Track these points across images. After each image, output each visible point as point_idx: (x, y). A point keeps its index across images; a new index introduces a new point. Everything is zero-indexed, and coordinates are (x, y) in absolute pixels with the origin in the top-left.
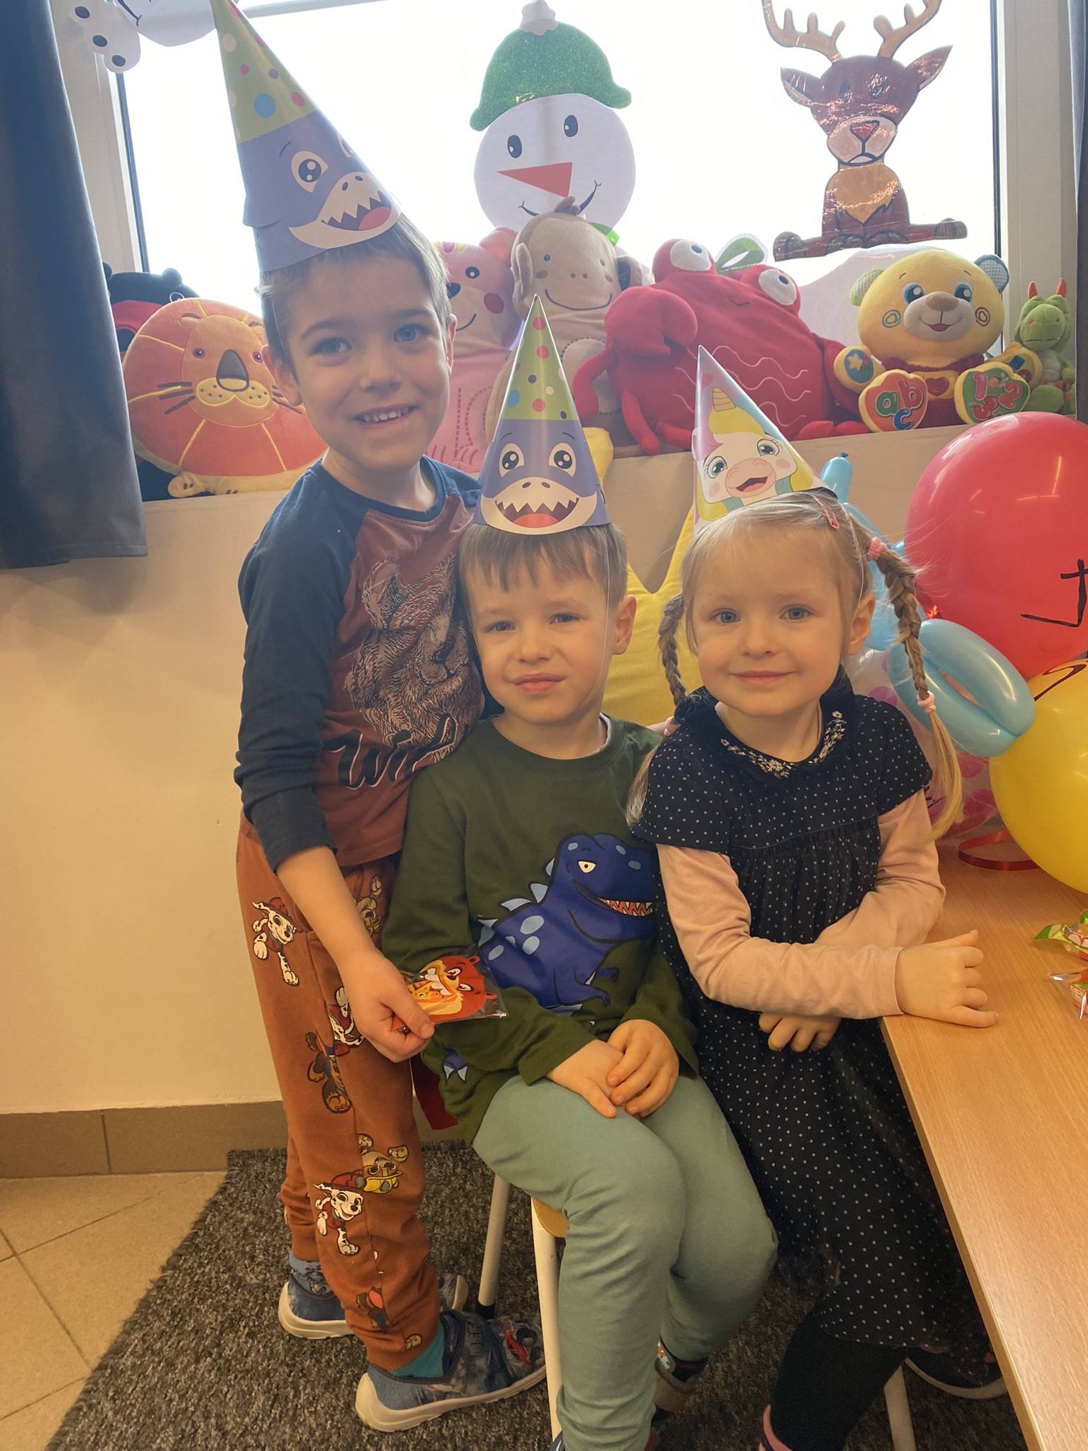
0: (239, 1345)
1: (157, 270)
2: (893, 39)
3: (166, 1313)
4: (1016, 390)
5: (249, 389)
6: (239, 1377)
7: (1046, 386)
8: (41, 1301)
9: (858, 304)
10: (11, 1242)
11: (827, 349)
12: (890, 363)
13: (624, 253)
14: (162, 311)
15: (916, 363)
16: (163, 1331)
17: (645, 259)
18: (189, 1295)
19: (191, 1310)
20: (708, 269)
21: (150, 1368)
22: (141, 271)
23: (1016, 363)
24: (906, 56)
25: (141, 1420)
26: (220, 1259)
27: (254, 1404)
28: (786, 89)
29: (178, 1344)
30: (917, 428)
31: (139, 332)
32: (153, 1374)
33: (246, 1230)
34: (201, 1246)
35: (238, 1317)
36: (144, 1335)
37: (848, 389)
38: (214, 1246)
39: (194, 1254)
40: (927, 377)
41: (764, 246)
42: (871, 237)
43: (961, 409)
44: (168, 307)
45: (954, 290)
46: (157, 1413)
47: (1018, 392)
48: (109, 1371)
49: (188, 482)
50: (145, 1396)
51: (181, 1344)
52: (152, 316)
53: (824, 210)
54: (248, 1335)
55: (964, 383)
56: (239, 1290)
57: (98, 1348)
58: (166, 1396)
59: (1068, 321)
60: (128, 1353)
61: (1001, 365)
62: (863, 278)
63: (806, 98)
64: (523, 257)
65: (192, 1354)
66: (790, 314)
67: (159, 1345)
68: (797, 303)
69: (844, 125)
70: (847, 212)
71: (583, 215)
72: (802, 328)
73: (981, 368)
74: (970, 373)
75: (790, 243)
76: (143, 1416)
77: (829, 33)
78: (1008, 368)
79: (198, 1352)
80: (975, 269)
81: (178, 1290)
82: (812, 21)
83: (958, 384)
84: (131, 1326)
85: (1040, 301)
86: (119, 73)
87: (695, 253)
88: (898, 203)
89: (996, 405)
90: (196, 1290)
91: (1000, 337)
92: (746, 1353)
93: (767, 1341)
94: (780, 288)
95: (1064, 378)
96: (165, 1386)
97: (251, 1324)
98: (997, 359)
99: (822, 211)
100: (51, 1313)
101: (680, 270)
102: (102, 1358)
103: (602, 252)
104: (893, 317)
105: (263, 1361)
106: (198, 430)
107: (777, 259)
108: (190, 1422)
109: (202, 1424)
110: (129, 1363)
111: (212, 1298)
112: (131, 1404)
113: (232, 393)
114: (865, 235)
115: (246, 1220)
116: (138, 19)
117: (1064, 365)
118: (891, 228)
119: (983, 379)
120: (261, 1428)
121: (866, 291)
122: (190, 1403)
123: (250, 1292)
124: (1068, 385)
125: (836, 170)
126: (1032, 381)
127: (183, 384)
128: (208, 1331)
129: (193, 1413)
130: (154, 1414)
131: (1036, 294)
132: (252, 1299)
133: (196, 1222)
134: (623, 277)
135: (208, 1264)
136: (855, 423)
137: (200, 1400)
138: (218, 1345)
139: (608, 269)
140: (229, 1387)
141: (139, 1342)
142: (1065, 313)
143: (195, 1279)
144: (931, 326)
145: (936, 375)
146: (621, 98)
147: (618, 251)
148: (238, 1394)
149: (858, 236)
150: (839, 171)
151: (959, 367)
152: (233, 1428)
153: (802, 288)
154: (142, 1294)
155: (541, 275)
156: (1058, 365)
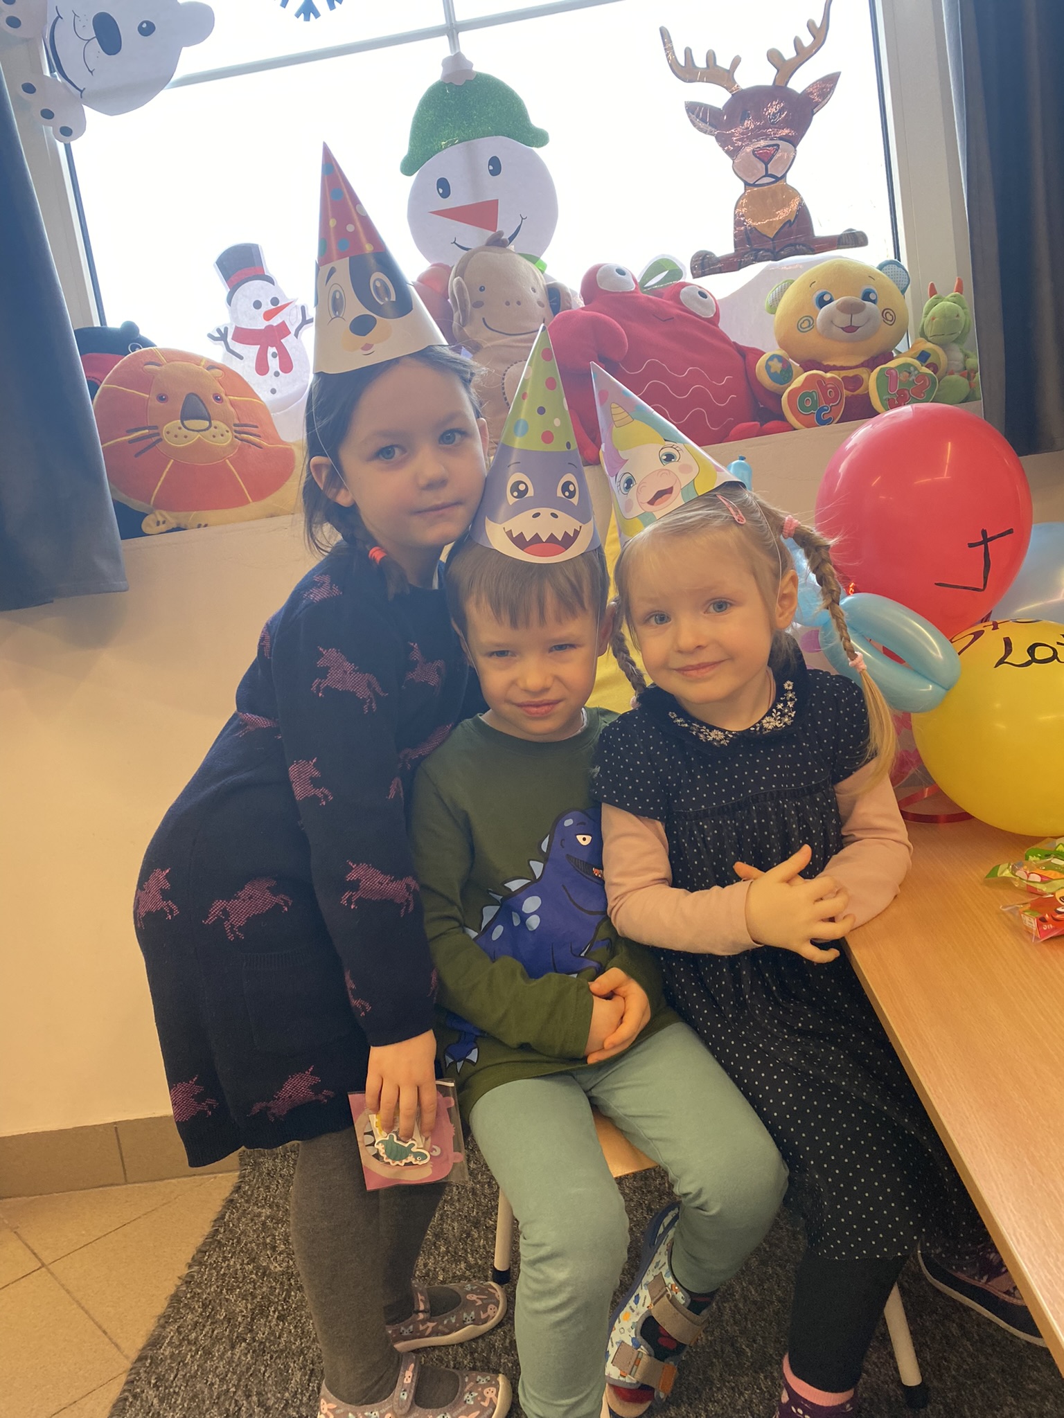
0: (271, 1328)
1: (114, 322)
2: (785, 68)
3: (197, 1306)
4: (925, 381)
5: (212, 429)
6: (275, 1356)
7: (953, 376)
8: (75, 1306)
9: (773, 312)
10: (39, 1255)
11: (748, 355)
12: (807, 365)
13: (554, 280)
14: (125, 361)
15: (831, 363)
16: (197, 1322)
17: (573, 284)
18: (218, 1287)
19: (220, 1300)
20: (633, 289)
21: (189, 1356)
22: (99, 325)
23: (923, 357)
24: (799, 83)
25: (186, 1405)
26: (243, 1252)
27: (292, 1380)
28: (691, 121)
29: (213, 1332)
30: (838, 422)
31: (104, 382)
32: (192, 1362)
33: (264, 1224)
34: (223, 1242)
35: (266, 1303)
36: (179, 1327)
37: (770, 392)
38: (235, 1241)
39: (217, 1249)
40: (842, 376)
41: (682, 265)
42: (782, 250)
43: (876, 402)
44: (129, 358)
45: (861, 295)
46: (200, 1396)
47: (927, 384)
48: (149, 1361)
49: (161, 519)
50: (187, 1384)
51: (215, 1332)
52: (116, 367)
53: (735, 228)
54: (278, 1318)
55: (877, 378)
56: (265, 1279)
57: (135, 1342)
58: (207, 1381)
59: (967, 315)
60: (165, 1344)
61: (910, 360)
62: (776, 289)
63: (710, 128)
64: (460, 289)
65: (228, 1341)
66: (711, 325)
67: (194, 1335)
68: (717, 315)
69: (749, 149)
70: (754, 229)
71: (512, 247)
72: (724, 338)
73: (891, 364)
74: (881, 369)
75: (706, 260)
76: (187, 1402)
77: (728, 67)
78: (917, 363)
79: (232, 1338)
80: (879, 274)
81: (206, 1284)
82: (711, 57)
83: (872, 380)
84: (165, 1320)
85: (940, 299)
86: (66, 143)
87: (620, 276)
88: (802, 217)
89: (908, 396)
90: (223, 1282)
91: (906, 335)
92: (751, 1292)
93: (768, 1279)
94: (702, 303)
95: (968, 367)
96: (205, 1373)
97: (280, 1308)
98: (905, 355)
99: (733, 229)
100: (86, 1316)
101: (608, 292)
102: (140, 1350)
103: (532, 278)
104: (807, 323)
105: (296, 1340)
106: (167, 470)
107: (695, 276)
108: (233, 1401)
109: (244, 1402)
110: (167, 1353)
111: (240, 1288)
112: (174, 1392)
113: (196, 433)
114: (774, 248)
115: (264, 1214)
116: (82, 91)
117: (966, 356)
118: (798, 241)
119: (895, 374)
120: (301, 1401)
121: (780, 300)
122: (231, 1385)
123: (275, 1280)
124: (972, 374)
125: (743, 191)
126: (938, 373)
127: (149, 428)
128: (239, 1319)
129: (235, 1393)
130: (198, 1398)
131: (936, 293)
132: (278, 1286)
133: (215, 1221)
134: (553, 302)
135: (232, 1257)
136: (780, 422)
137: (240, 1380)
138: (251, 1331)
139: (539, 295)
140: (266, 1367)
141: (175, 1333)
142: (963, 308)
143: (222, 1273)
144: (842, 328)
145: (850, 373)
146: (540, 138)
147: (547, 278)
148: (276, 1373)
149: (768, 250)
150: (745, 191)
151: (871, 364)
152: (275, 1403)
153: (719, 300)
154: (172, 1291)
155: (478, 305)
156: (961, 356)
